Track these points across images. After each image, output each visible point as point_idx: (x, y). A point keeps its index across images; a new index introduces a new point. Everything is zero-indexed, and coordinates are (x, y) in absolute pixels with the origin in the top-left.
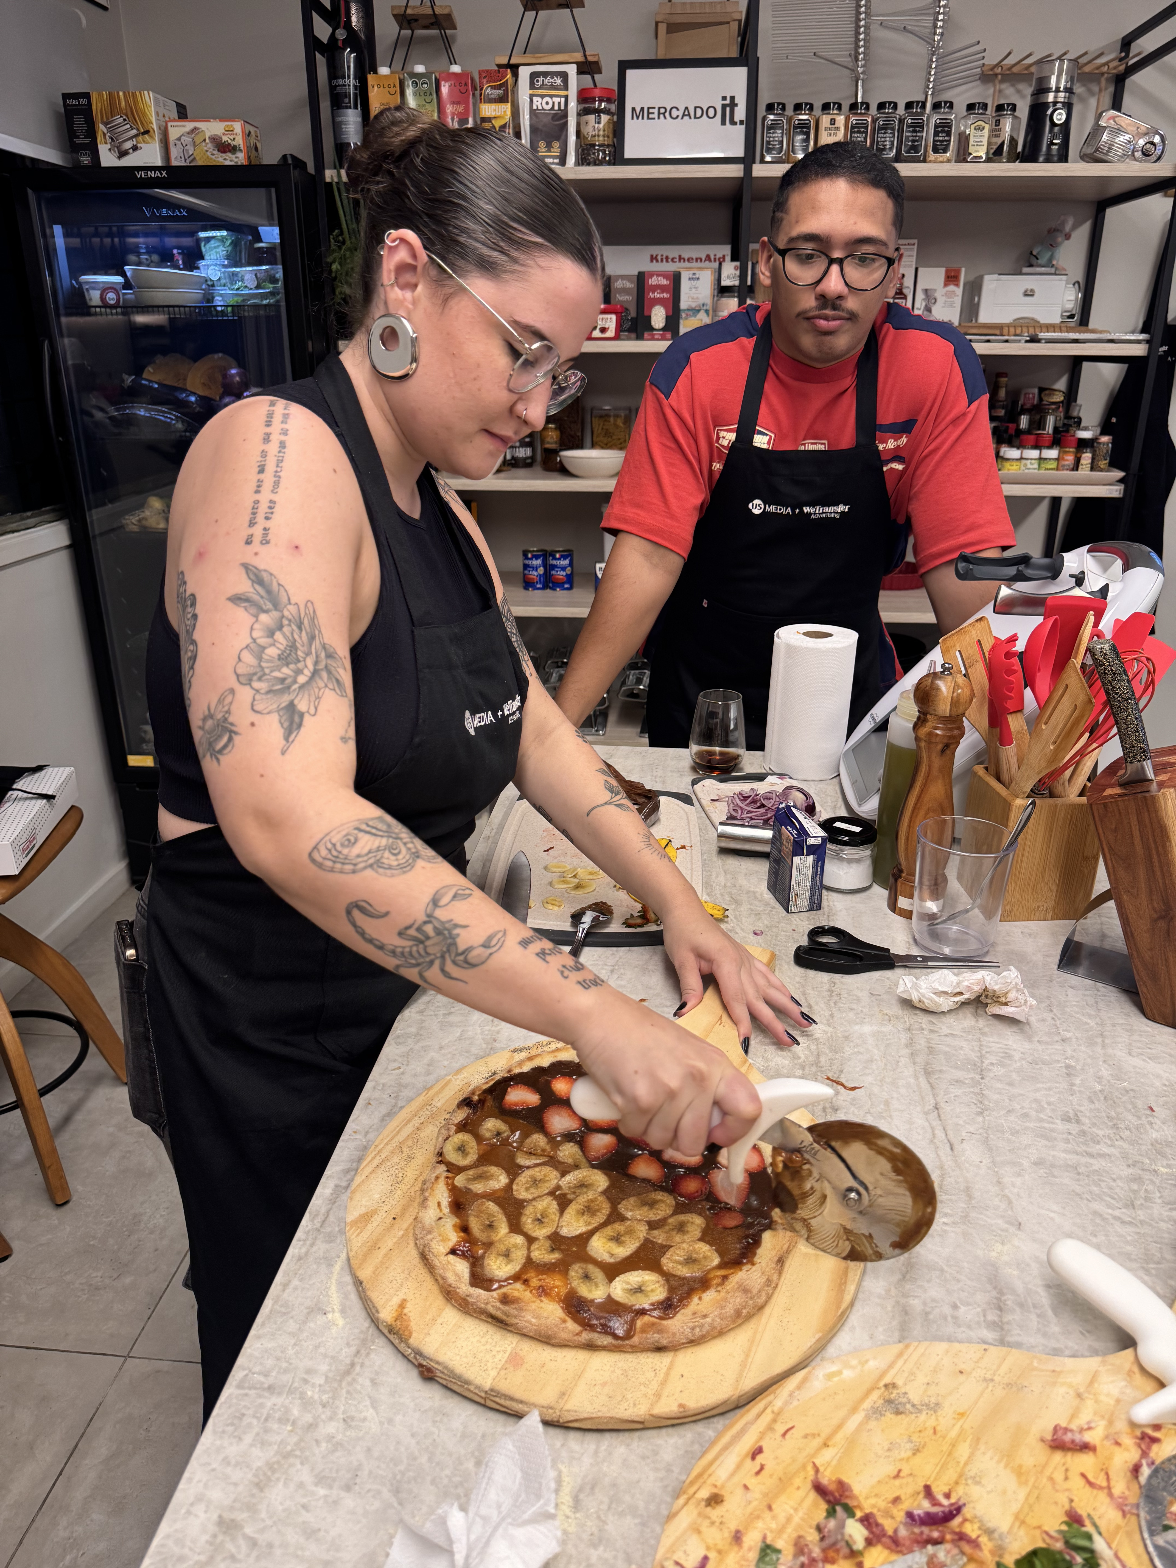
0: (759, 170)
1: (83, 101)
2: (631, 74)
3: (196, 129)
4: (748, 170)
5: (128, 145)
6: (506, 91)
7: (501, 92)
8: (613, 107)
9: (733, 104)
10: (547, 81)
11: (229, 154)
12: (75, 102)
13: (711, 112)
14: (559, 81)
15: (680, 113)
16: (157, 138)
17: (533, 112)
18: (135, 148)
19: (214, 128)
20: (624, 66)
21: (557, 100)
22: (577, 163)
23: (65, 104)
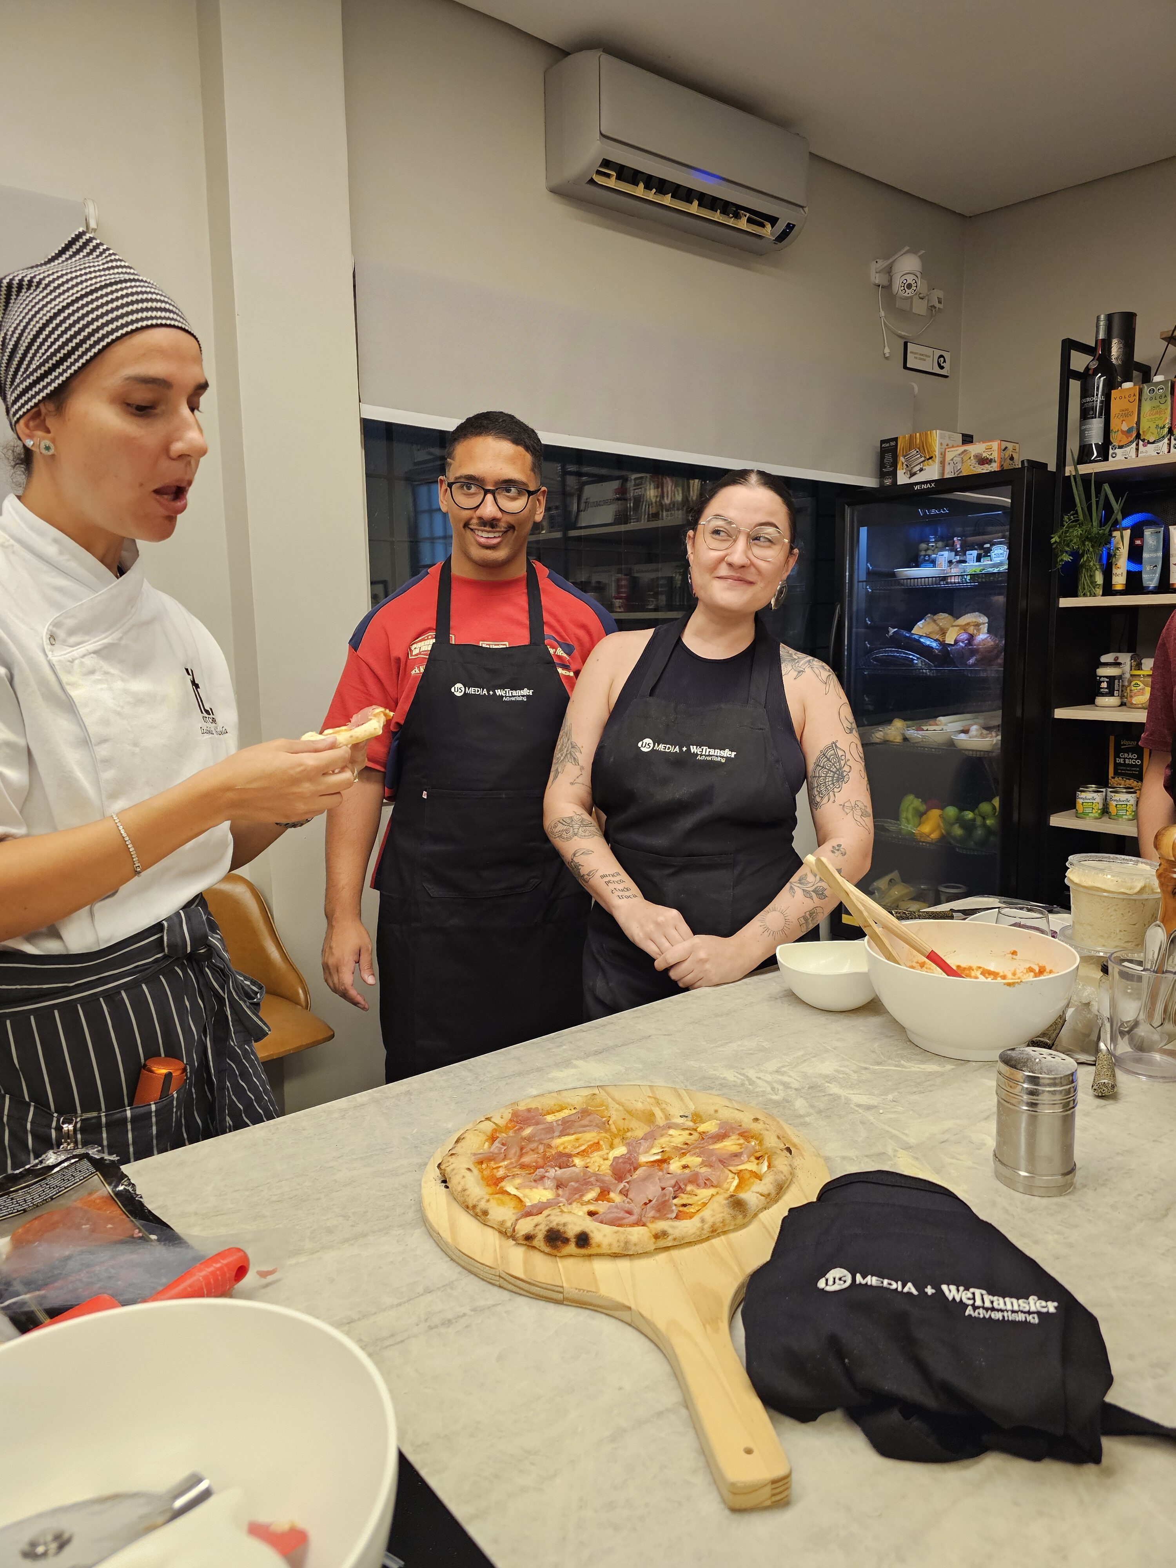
1: (893, 444)
3: (965, 451)
5: (918, 468)
11: (986, 465)
12: (887, 445)
16: (937, 460)
18: (921, 470)
19: (978, 448)
23: (881, 447)
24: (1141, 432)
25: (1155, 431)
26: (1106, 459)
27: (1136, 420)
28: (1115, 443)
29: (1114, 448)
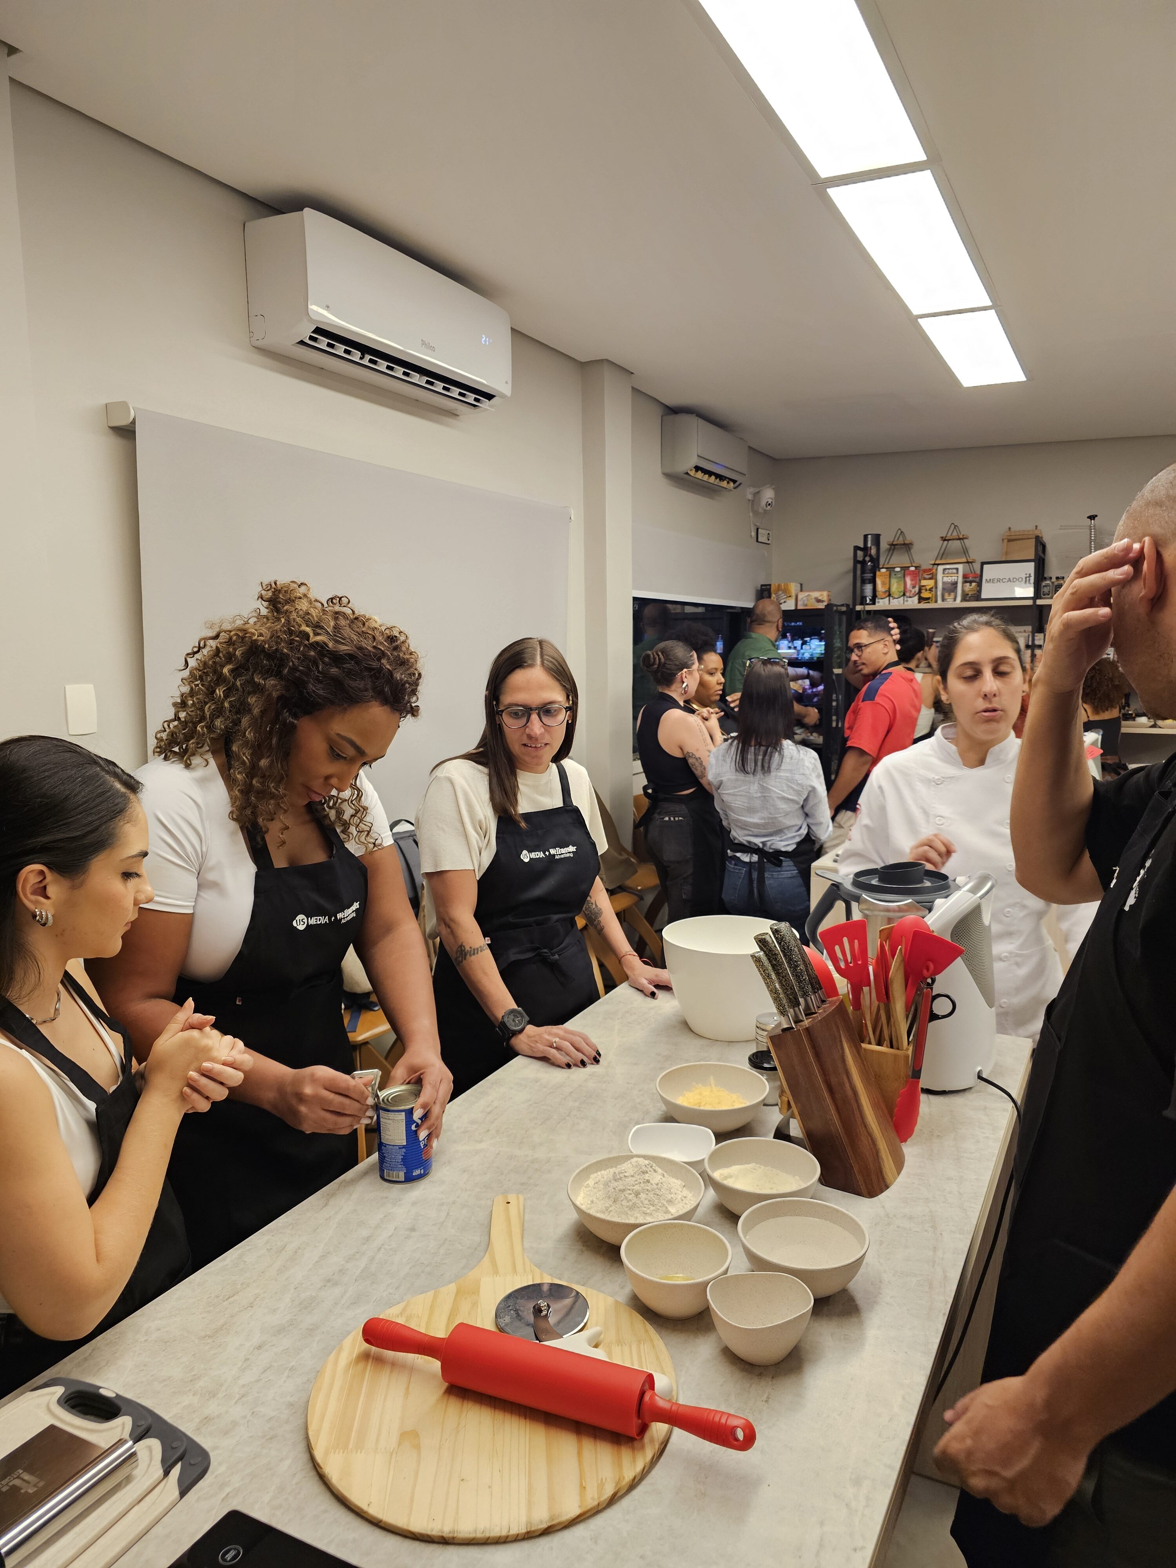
0: (1039, 602)
1: (768, 587)
2: (985, 566)
3: (809, 595)
4: (1035, 602)
6: (933, 576)
7: (930, 576)
8: (977, 580)
9: (1030, 576)
10: (950, 571)
11: (820, 604)
12: (765, 587)
13: (1020, 580)
14: (955, 571)
15: (1006, 580)
16: (794, 597)
17: (944, 583)
18: (785, 602)
19: (816, 594)
20: (983, 564)
21: (953, 578)
22: (961, 601)
23: (761, 588)
24: (891, 593)
25: (898, 593)
26: (874, 603)
27: (888, 587)
28: (879, 597)
29: (879, 599)
